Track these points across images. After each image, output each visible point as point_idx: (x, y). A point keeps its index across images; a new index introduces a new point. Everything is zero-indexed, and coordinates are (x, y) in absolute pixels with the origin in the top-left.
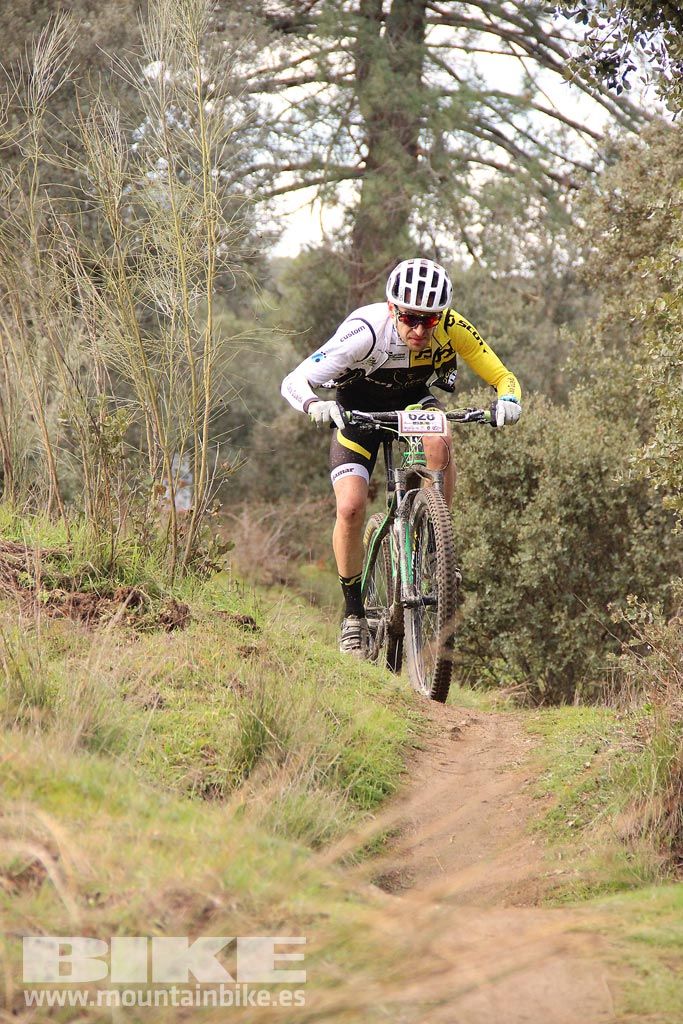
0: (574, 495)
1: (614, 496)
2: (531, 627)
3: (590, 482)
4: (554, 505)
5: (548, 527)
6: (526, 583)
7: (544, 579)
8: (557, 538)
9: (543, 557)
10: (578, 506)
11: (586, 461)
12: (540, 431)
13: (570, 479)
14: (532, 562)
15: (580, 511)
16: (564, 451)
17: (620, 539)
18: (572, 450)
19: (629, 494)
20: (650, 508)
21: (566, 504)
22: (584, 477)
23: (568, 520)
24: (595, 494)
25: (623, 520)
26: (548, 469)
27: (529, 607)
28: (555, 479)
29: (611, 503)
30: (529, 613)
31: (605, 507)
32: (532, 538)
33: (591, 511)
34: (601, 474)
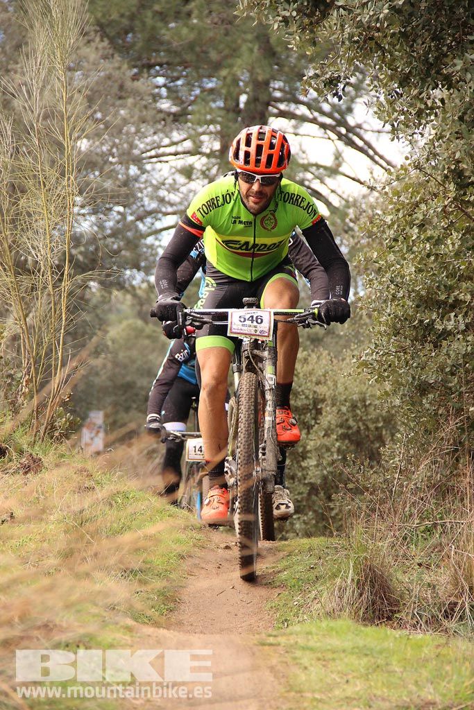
0: (347, 420)
1: (374, 421)
2: (315, 511)
3: (358, 412)
4: (333, 427)
5: (326, 441)
6: (312, 481)
7: (325, 478)
8: (334, 450)
9: (325, 463)
10: (349, 428)
11: (355, 397)
12: (324, 376)
13: (344, 409)
14: (317, 466)
15: (350, 432)
16: (341, 389)
18: (346, 389)
19: (384, 421)
21: (341, 426)
22: (354, 407)
23: (343, 437)
24: (361, 419)
25: (380, 439)
26: (329, 402)
27: (314, 498)
28: (334, 409)
29: (372, 426)
31: (367, 428)
32: (317, 450)
33: (358, 431)
34: (365, 406)
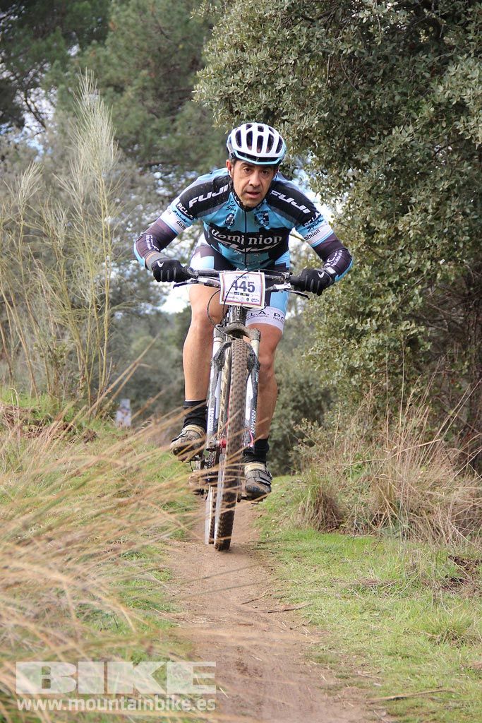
0: (297, 397)
1: (316, 396)
2: (278, 459)
3: (304, 390)
4: (288, 401)
5: (284, 412)
6: (276, 439)
7: (284, 436)
8: (290, 417)
9: (284, 426)
10: (299, 402)
11: (302, 381)
12: (280, 367)
13: (294, 389)
14: (278, 429)
15: (300, 404)
16: (292, 376)
17: (318, 415)
18: (295, 375)
19: (323, 395)
20: (332, 402)
21: (293, 401)
22: (301, 388)
23: (295, 408)
24: (307, 396)
25: (320, 408)
26: (284, 384)
27: (277, 450)
28: (288, 389)
29: (314, 400)
30: (277, 453)
31: (311, 401)
32: (279, 417)
33: (305, 403)
34: (309, 387)
